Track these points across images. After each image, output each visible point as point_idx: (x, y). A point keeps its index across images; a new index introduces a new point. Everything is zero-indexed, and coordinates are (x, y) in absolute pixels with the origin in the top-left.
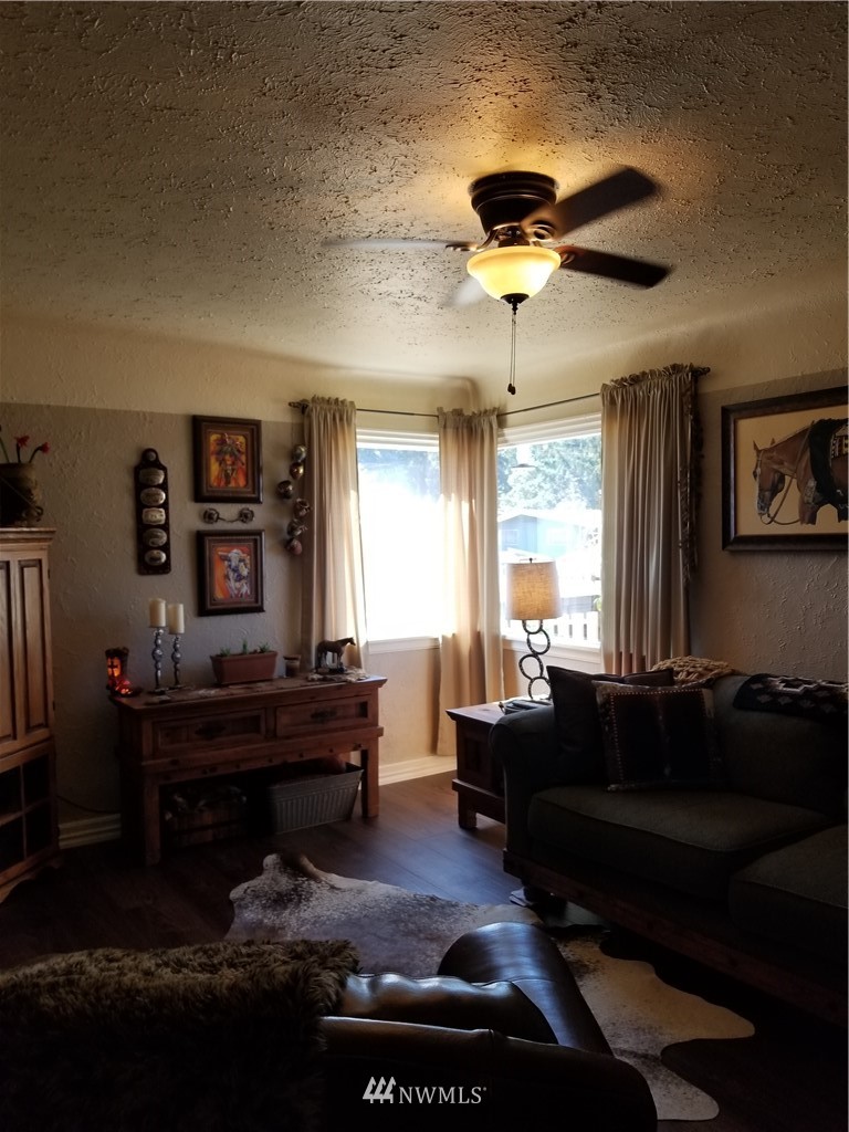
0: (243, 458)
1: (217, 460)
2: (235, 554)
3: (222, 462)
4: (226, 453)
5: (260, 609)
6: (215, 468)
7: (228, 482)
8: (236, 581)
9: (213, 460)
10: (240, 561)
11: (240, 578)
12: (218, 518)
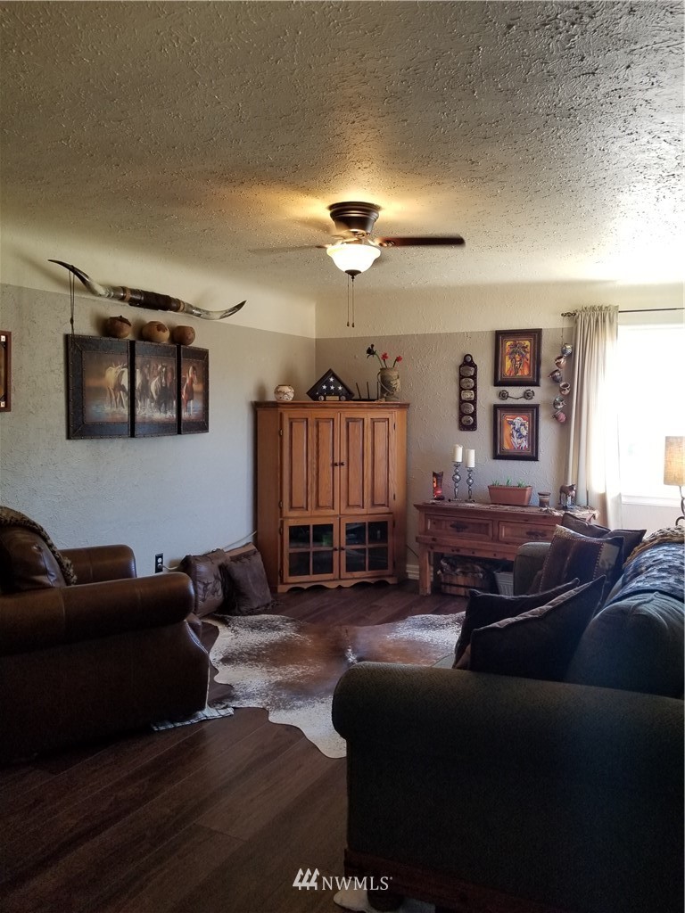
0: (528, 356)
1: (510, 358)
2: (518, 420)
3: (513, 359)
4: (516, 353)
5: (535, 459)
6: (508, 364)
7: (516, 373)
8: (518, 438)
9: (507, 358)
10: (521, 425)
11: (521, 436)
12: (508, 396)
